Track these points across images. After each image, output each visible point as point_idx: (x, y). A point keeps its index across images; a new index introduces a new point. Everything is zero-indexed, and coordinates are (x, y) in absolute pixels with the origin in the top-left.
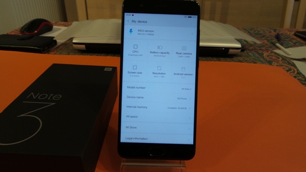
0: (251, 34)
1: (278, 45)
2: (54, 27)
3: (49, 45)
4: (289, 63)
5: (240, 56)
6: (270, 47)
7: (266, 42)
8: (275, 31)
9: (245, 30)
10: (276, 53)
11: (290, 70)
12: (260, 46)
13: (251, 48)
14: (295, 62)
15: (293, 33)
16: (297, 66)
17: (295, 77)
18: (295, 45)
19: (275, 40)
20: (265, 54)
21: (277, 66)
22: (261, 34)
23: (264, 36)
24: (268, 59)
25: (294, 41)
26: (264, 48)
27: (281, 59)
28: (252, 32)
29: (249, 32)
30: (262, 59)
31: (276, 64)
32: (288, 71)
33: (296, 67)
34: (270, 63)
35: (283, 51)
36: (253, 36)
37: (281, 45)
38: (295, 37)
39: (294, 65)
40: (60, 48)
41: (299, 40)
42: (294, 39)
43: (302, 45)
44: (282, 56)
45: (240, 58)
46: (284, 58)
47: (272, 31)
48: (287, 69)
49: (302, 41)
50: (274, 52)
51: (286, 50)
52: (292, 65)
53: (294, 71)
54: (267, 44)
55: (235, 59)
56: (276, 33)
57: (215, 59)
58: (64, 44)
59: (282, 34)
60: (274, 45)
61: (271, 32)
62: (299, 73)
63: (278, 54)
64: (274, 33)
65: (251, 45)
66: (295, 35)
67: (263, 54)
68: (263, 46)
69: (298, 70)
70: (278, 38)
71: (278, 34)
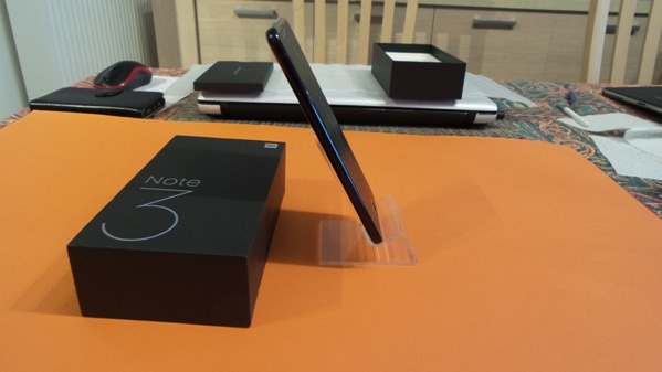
0: (520, 92)
1: (567, 109)
2: (154, 77)
3: (153, 106)
4: (583, 139)
5: (497, 127)
6: (553, 114)
7: (547, 105)
8: (566, 87)
9: (510, 85)
10: (562, 124)
11: (584, 149)
12: (535, 112)
13: (517, 115)
14: (593, 137)
15: (600, 91)
16: (597, 143)
17: (590, 160)
18: (600, 111)
19: (564, 102)
20: (542, 125)
21: (561, 143)
22: (539, 92)
23: (544, 96)
24: (546, 132)
25: (599, 104)
26: (541, 116)
27: (570, 132)
28: (523, 89)
29: (516, 89)
30: (535, 132)
31: (560, 140)
32: (579, 151)
33: (595, 146)
34: (549, 138)
35: (575, 120)
36: (525, 96)
37: (574, 110)
38: (602, 98)
39: (592, 143)
40: (172, 111)
41: (608, 102)
42: (599, 101)
43: (613, 110)
44: (572, 129)
45: (497, 131)
46: (575, 132)
47: (562, 88)
48: (579, 148)
49: (614, 105)
50: (559, 122)
51: (583, 119)
52: (588, 142)
53: (590, 151)
54: (548, 109)
55: (487, 131)
56: (567, 91)
57: (451, 131)
58: (178, 106)
59: (579, 93)
60: (562, 110)
61: (558, 89)
62: (598, 154)
63: (566, 126)
64: (563, 91)
65: (519, 111)
66: (604, 94)
67: (538, 125)
68: (541, 112)
69: (597, 150)
70: (570, 99)
71: (571, 92)
